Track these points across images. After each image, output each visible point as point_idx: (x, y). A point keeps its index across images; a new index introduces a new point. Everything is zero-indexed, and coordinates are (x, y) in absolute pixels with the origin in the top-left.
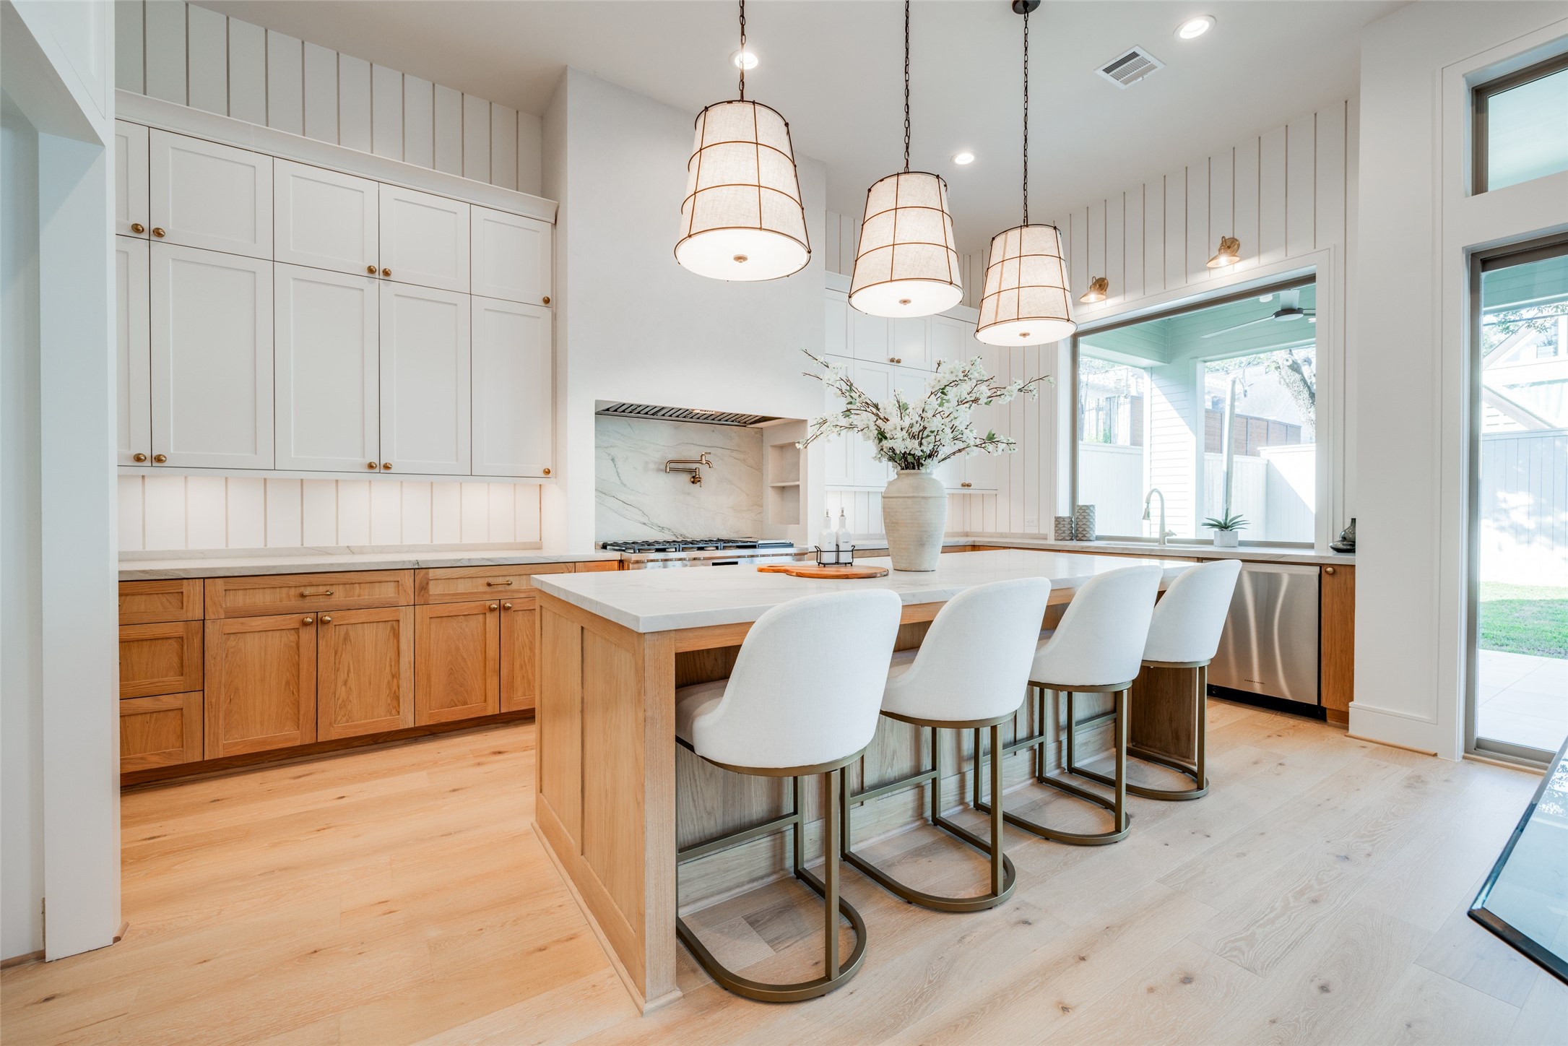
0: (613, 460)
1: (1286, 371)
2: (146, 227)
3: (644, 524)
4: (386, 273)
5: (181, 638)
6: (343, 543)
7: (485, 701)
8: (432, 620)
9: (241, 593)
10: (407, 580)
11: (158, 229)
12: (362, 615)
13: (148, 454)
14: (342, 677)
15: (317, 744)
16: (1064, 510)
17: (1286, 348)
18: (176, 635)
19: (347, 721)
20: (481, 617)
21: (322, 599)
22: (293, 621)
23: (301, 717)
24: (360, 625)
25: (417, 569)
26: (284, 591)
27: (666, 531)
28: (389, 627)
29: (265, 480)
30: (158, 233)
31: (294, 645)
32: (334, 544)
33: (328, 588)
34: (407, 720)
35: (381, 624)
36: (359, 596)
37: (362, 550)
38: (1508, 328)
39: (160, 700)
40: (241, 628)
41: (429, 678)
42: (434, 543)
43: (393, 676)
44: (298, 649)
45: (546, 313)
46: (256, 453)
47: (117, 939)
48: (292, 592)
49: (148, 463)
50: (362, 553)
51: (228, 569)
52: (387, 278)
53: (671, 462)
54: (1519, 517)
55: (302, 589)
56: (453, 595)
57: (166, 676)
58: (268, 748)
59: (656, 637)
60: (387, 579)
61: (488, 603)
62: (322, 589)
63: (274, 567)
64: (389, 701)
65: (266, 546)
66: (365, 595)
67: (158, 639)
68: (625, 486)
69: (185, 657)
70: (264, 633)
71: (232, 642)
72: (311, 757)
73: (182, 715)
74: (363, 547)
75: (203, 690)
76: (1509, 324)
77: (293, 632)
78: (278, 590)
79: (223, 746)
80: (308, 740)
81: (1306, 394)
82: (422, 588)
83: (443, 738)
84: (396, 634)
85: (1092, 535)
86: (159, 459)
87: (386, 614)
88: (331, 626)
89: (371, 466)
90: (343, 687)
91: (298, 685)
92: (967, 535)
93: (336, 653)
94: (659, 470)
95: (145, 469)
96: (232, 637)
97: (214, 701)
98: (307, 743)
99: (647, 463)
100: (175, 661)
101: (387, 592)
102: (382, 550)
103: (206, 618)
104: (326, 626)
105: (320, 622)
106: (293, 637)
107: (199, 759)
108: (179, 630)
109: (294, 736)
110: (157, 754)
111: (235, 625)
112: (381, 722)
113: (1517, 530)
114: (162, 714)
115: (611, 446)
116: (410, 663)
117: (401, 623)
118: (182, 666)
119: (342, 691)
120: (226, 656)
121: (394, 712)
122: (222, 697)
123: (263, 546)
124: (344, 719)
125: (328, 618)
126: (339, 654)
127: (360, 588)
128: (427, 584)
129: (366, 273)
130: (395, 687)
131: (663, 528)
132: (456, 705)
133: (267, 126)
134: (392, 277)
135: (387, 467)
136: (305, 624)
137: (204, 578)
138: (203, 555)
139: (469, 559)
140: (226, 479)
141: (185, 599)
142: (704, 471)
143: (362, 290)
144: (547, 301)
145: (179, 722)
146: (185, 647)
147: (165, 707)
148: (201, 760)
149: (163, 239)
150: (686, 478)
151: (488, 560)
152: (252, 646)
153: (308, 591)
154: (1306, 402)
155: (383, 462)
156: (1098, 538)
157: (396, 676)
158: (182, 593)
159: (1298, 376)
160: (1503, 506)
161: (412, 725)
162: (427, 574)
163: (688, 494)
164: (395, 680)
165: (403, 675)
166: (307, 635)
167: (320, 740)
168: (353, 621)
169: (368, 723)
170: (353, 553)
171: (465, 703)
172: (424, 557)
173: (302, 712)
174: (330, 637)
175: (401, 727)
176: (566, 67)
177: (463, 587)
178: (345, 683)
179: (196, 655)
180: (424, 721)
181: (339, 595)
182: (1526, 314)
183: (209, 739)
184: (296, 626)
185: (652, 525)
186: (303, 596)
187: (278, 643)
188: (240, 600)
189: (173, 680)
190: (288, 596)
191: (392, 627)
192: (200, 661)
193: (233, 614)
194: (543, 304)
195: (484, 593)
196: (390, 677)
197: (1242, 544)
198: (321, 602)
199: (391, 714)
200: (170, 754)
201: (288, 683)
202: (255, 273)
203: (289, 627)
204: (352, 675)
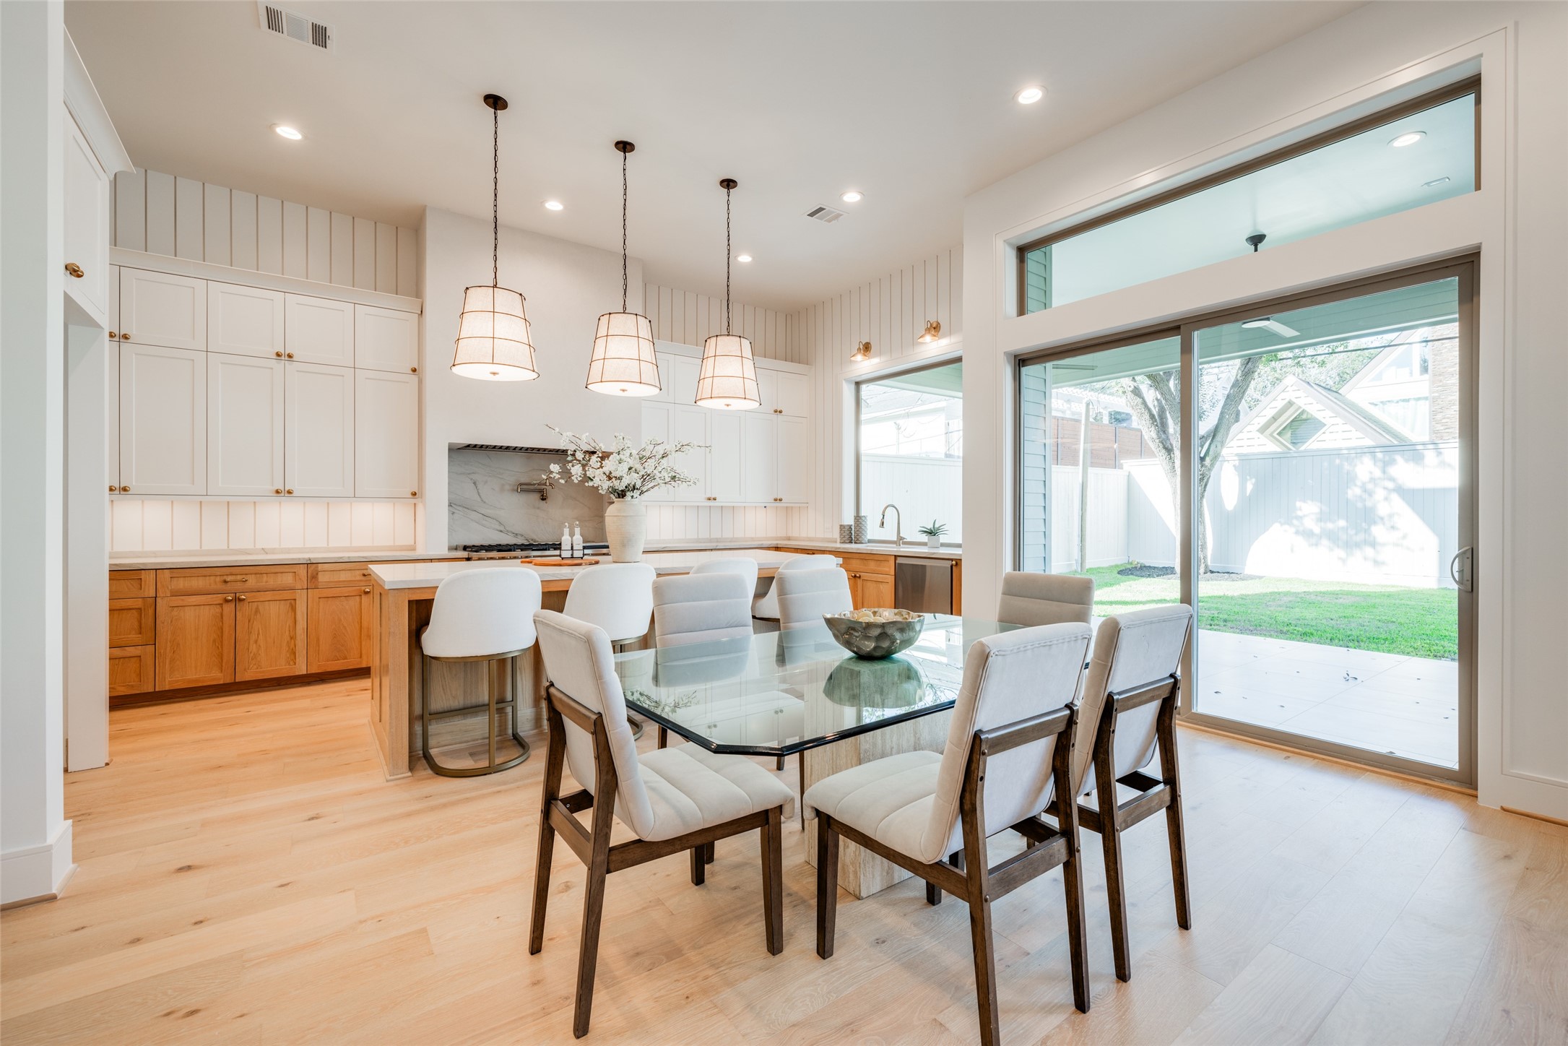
0: (475, 483)
1: (1130, 395)
2: (117, 333)
3: (501, 531)
4: (290, 356)
5: (140, 609)
6: (259, 546)
7: (361, 657)
8: (321, 600)
9: (182, 579)
10: (302, 571)
11: (126, 334)
12: (269, 595)
13: (117, 486)
14: (253, 637)
15: (235, 683)
16: (849, 520)
17: (1129, 376)
18: (137, 607)
19: (258, 668)
20: (358, 598)
21: (239, 584)
22: (218, 599)
23: (224, 664)
24: (267, 602)
25: (309, 564)
26: (212, 578)
27: (519, 537)
28: (288, 605)
29: (201, 502)
30: (126, 337)
31: (219, 615)
32: (252, 547)
33: (244, 576)
34: (301, 669)
35: (282, 602)
36: (267, 582)
37: (273, 551)
38: (1299, 362)
39: (125, 650)
40: (181, 603)
41: (318, 640)
42: (330, 546)
43: (291, 638)
44: (222, 618)
45: (414, 379)
46: (193, 484)
47: (107, 764)
48: (218, 579)
49: (117, 492)
50: (274, 553)
51: (173, 563)
52: (289, 359)
53: (521, 484)
54: (1310, 524)
55: (225, 577)
56: (336, 582)
57: (130, 634)
58: (200, 685)
59: (396, 591)
60: (287, 571)
61: (363, 588)
62: (239, 577)
63: (205, 562)
64: (288, 655)
65: (201, 548)
66: (271, 581)
67: (124, 610)
68: (485, 502)
69: (143, 621)
70: (198, 607)
71: (175, 613)
72: (230, 693)
73: (140, 660)
74: (275, 549)
75: (155, 644)
76: (1299, 359)
77: (218, 606)
78: (208, 578)
79: (168, 682)
80: (229, 680)
81: (1147, 416)
82: (313, 577)
83: (329, 683)
84: (293, 609)
85: (863, 540)
86: (125, 489)
87: (287, 595)
88: (246, 602)
89: (277, 492)
90: (254, 645)
91: (222, 642)
92: (789, 539)
93: (249, 621)
94: (513, 490)
95: (116, 496)
96: (175, 609)
97: (162, 651)
98: (228, 682)
99: (503, 485)
100: (136, 625)
101: (287, 579)
102: (289, 551)
103: (158, 596)
104: (242, 603)
105: (238, 600)
106: (218, 610)
107: (152, 690)
108: (139, 603)
109: (217, 676)
110: (123, 686)
111: (177, 601)
112: (281, 668)
113: (1308, 534)
114: (126, 659)
115: (473, 473)
116: (304, 629)
117: (297, 602)
118: (141, 627)
119: (253, 648)
120: (171, 622)
121: (292, 663)
122: (168, 649)
123: (199, 548)
124: (255, 667)
125: (243, 597)
126: (252, 621)
127: (267, 577)
128: (317, 574)
129: (275, 357)
130: (292, 646)
131: (516, 534)
132: (338, 660)
133: (204, 261)
134: (294, 359)
135: (289, 492)
136: (227, 601)
137: (156, 569)
138: (155, 554)
139: (349, 557)
140: (172, 502)
141: (143, 583)
142: (551, 492)
143: (272, 369)
144: (414, 370)
145: (138, 665)
146: (143, 616)
147: (129, 655)
148: (153, 690)
149: (129, 341)
150: (537, 496)
151: (363, 557)
152: (189, 615)
153: (229, 579)
154: (1148, 422)
155: (287, 489)
156: (870, 541)
157: (293, 638)
158: (141, 579)
159: (1139, 400)
160: (1299, 513)
161: (304, 672)
162: (317, 567)
163: (538, 508)
164: (293, 641)
165: (298, 638)
166: (228, 609)
167: (237, 681)
168: (262, 599)
169: (272, 670)
170: (267, 553)
171: (345, 658)
172: (315, 556)
173: (224, 661)
174: (245, 610)
175: (297, 674)
176: (426, 206)
177: (344, 576)
178: (256, 642)
179: (151, 620)
180: (314, 670)
181: (252, 582)
182: (1310, 351)
183: (159, 677)
184: (221, 602)
185: (507, 532)
186: (225, 582)
187: (207, 614)
188: (181, 584)
189: (134, 637)
190: (215, 582)
191: (291, 604)
192: (153, 625)
193: (175, 594)
194: (412, 373)
195: (361, 581)
196: (289, 639)
197: (943, 545)
198: (239, 586)
199: (289, 664)
200: (132, 686)
201: (214, 641)
202: (193, 360)
203: (215, 603)
204: (261, 636)
